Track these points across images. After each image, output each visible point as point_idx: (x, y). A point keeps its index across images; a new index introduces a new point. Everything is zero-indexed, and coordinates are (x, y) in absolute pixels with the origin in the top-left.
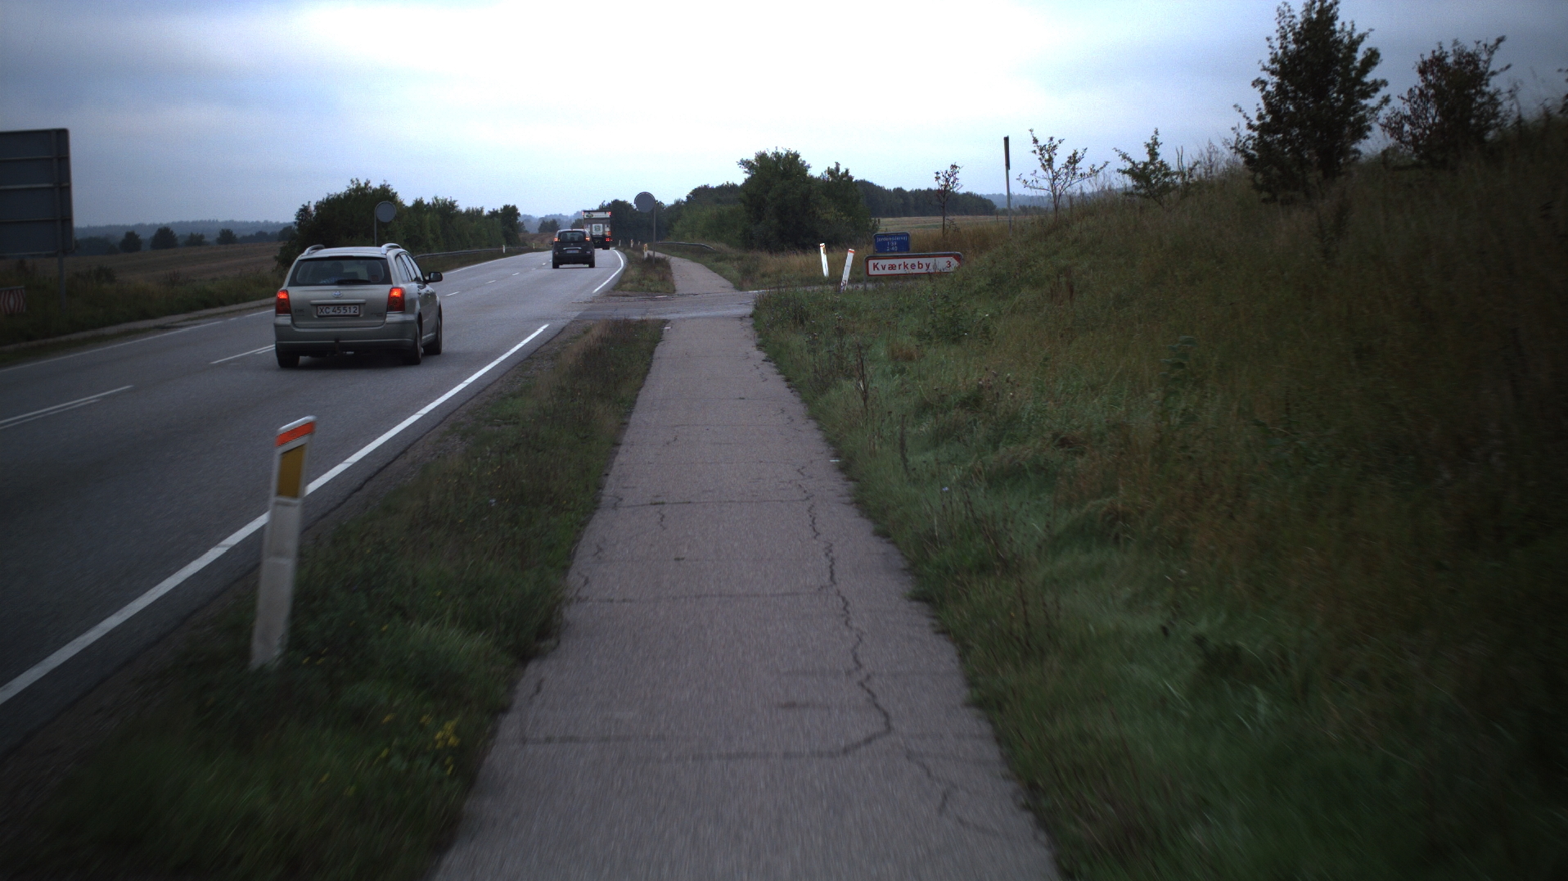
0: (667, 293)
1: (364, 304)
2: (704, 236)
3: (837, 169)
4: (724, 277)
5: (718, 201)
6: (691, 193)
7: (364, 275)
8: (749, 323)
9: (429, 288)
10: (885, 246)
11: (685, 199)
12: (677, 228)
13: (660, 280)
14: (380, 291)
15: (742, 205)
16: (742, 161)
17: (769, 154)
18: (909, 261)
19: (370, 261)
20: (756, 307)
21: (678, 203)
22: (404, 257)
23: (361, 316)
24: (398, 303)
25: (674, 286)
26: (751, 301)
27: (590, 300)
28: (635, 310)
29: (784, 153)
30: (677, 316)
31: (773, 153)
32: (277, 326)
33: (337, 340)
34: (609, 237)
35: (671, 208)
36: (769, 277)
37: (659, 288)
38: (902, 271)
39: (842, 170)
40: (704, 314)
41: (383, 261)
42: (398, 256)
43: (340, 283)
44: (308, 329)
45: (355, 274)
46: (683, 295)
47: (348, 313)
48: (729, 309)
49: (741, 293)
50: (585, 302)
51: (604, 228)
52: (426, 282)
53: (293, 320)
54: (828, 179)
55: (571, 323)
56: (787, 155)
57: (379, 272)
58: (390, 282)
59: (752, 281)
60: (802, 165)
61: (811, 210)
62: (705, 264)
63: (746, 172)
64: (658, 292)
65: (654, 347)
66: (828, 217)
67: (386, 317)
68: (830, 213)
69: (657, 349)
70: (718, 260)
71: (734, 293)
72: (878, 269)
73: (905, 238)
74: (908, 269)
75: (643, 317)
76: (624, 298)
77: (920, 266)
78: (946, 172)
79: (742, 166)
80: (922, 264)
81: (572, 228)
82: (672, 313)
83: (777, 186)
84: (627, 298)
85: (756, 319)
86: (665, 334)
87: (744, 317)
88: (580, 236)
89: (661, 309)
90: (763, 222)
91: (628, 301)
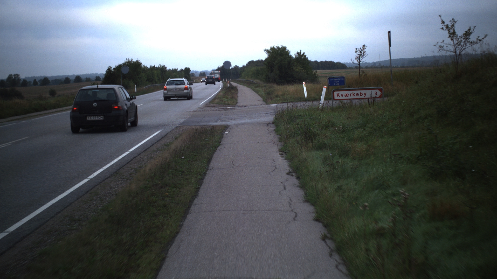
0: (233, 105)
1: (180, 89)
2: (252, 77)
3: (301, 52)
4: (259, 95)
5: (257, 65)
6: (248, 63)
7: (179, 83)
8: (272, 128)
9: (190, 86)
11: (246, 65)
12: (243, 75)
13: (231, 98)
14: (183, 86)
15: (265, 66)
16: (265, 49)
17: (275, 47)
18: (355, 92)
19: (180, 81)
20: (276, 118)
21: (244, 66)
23: (180, 91)
24: (186, 89)
25: (237, 100)
26: (272, 111)
27: (195, 110)
30: (233, 122)
31: (277, 47)
32: (164, 93)
33: (175, 95)
35: (241, 68)
36: (279, 97)
37: (229, 102)
38: (352, 97)
40: (248, 121)
41: (183, 81)
42: (186, 80)
43: (175, 85)
44: (170, 93)
45: (178, 83)
46: (240, 106)
47: (177, 90)
48: (261, 117)
49: (267, 106)
50: (193, 111)
53: (167, 92)
56: (282, 47)
57: (182, 83)
59: (271, 99)
60: (288, 51)
61: (291, 68)
62: (251, 88)
63: (267, 54)
64: (229, 104)
66: (297, 70)
68: (298, 69)
70: (256, 87)
71: (263, 106)
72: (339, 96)
73: (342, 79)
74: (355, 96)
75: (214, 124)
76: (212, 108)
77: (361, 94)
78: (360, 49)
79: (265, 51)
80: (362, 94)
81: (210, 75)
82: (231, 120)
83: (278, 59)
84: (214, 108)
85: (276, 126)
86: (224, 139)
87: (269, 123)
88: (212, 77)
89: (227, 116)
90: (273, 72)
91: (213, 111)
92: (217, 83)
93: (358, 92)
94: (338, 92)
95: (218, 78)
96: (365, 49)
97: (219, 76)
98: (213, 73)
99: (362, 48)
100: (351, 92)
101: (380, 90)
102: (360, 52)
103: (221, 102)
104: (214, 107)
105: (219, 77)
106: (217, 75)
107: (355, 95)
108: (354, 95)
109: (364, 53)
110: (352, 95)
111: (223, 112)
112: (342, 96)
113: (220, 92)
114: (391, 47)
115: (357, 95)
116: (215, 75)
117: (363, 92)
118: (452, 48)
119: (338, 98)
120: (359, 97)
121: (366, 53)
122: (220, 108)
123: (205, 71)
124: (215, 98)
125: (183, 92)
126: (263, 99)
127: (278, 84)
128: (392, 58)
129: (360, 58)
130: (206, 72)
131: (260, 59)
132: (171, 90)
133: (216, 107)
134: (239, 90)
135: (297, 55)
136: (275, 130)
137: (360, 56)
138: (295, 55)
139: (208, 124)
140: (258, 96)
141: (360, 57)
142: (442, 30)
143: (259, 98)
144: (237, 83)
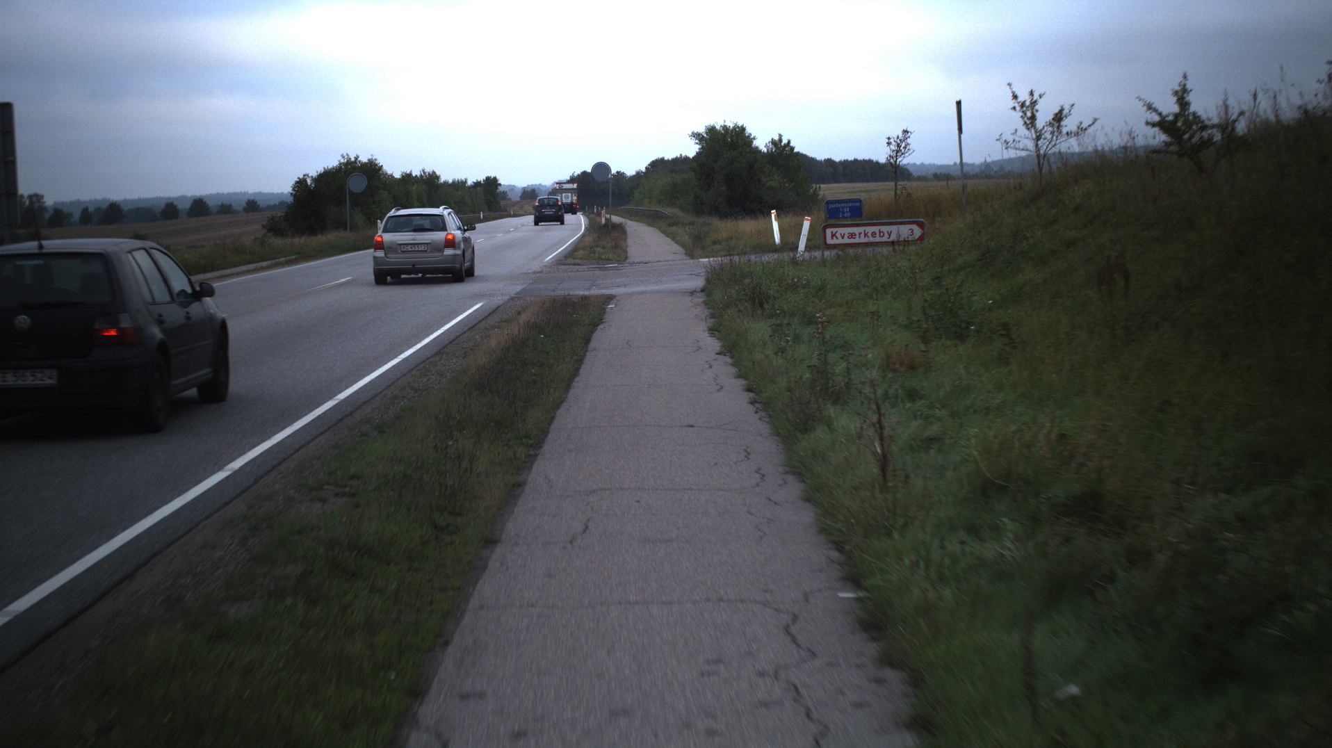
0: (618, 262)
1: (430, 243)
2: (660, 202)
3: (780, 140)
4: (676, 242)
5: (673, 171)
6: (649, 165)
8: (700, 299)
9: (467, 234)
10: (836, 213)
11: (644, 170)
12: (637, 195)
13: (612, 247)
14: (440, 236)
15: (693, 174)
16: (693, 133)
17: (718, 127)
18: (870, 229)
19: (432, 217)
20: (708, 281)
21: (638, 174)
22: (453, 214)
23: (429, 251)
24: (451, 243)
25: (626, 252)
26: (702, 271)
27: (539, 270)
28: (580, 285)
29: (732, 126)
30: (622, 290)
31: (721, 126)
32: (375, 259)
33: (413, 265)
34: (576, 204)
35: (632, 178)
36: (720, 244)
37: (611, 256)
38: (863, 240)
39: (785, 141)
40: (650, 287)
41: (441, 216)
42: (449, 214)
43: (415, 231)
44: (396, 259)
45: (423, 225)
46: (634, 263)
47: (420, 249)
48: (679, 280)
49: (692, 261)
50: (534, 273)
51: (572, 196)
52: (465, 231)
53: (385, 254)
54: (772, 149)
55: (508, 302)
56: (734, 128)
57: (438, 224)
58: (446, 230)
59: (703, 248)
60: (749, 137)
61: (756, 178)
62: (659, 228)
63: (697, 143)
64: (609, 260)
65: (592, 332)
66: (772, 184)
67: (443, 251)
68: (773, 180)
69: (595, 336)
70: (671, 225)
71: (685, 261)
72: (837, 238)
73: (857, 204)
74: (868, 237)
75: (586, 293)
76: (574, 267)
77: (882, 234)
78: (898, 138)
79: (693, 138)
80: (883, 232)
81: (548, 195)
82: (618, 286)
83: (725, 156)
84: (577, 267)
85: (708, 296)
86: (607, 314)
87: (695, 291)
88: (554, 202)
89: (609, 281)
90: (712, 189)
91: (578, 271)
92: (568, 217)
93: (876, 229)
94: (834, 230)
95: (572, 203)
96: (908, 139)
97: (575, 198)
98: (559, 188)
99: (901, 136)
100: (861, 229)
101: (921, 225)
102: (898, 144)
103: (592, 255)
104: (578, 264)
105: (574, 201)
106: (570, 194)
107: (869, 234)
108: (866, 235)
109: (905, 148)
110: (862, 235)
111: (598, 273)
112: (843, 238)
113: (583, 236)
114: (962, 136)
115: (874, 234)
116: (564, 195)
117: (885, 229)
118: (1030, 145)
119: (835, 241)
120: (878, 239)
121: (911, 147)
122: (591, 266)
123: (536, 185)
124: (576, 248)
125: (441, 254)
126: (686, 250)
127: (723, 216)
128: (965, 160)
129: (897, 159)
130: (539, 189)
131: (681, 155)
132: (399, 247)
133: (581, 265)
134: (628, 233)
135: (771, 146)
136: (704, 302)
137: (897, 154)
138: (766, 146)
139: (571, 293)
140: (675, 244)
141: (897, 156)
142: (1013, 112)
143: (676, 248)
144: (622, 217)
